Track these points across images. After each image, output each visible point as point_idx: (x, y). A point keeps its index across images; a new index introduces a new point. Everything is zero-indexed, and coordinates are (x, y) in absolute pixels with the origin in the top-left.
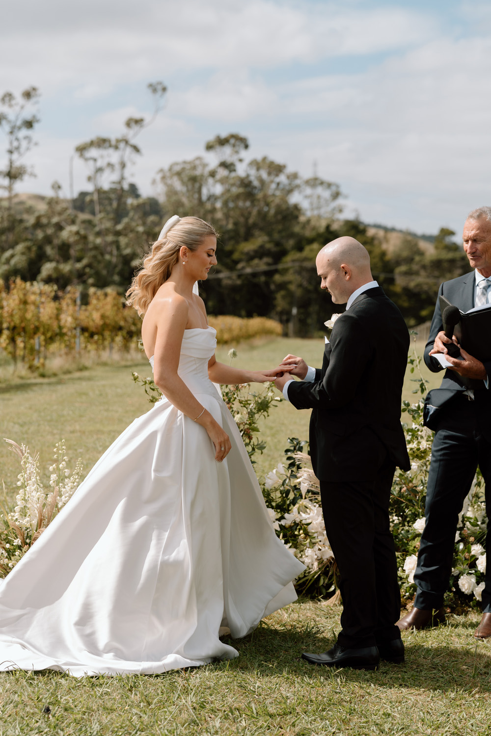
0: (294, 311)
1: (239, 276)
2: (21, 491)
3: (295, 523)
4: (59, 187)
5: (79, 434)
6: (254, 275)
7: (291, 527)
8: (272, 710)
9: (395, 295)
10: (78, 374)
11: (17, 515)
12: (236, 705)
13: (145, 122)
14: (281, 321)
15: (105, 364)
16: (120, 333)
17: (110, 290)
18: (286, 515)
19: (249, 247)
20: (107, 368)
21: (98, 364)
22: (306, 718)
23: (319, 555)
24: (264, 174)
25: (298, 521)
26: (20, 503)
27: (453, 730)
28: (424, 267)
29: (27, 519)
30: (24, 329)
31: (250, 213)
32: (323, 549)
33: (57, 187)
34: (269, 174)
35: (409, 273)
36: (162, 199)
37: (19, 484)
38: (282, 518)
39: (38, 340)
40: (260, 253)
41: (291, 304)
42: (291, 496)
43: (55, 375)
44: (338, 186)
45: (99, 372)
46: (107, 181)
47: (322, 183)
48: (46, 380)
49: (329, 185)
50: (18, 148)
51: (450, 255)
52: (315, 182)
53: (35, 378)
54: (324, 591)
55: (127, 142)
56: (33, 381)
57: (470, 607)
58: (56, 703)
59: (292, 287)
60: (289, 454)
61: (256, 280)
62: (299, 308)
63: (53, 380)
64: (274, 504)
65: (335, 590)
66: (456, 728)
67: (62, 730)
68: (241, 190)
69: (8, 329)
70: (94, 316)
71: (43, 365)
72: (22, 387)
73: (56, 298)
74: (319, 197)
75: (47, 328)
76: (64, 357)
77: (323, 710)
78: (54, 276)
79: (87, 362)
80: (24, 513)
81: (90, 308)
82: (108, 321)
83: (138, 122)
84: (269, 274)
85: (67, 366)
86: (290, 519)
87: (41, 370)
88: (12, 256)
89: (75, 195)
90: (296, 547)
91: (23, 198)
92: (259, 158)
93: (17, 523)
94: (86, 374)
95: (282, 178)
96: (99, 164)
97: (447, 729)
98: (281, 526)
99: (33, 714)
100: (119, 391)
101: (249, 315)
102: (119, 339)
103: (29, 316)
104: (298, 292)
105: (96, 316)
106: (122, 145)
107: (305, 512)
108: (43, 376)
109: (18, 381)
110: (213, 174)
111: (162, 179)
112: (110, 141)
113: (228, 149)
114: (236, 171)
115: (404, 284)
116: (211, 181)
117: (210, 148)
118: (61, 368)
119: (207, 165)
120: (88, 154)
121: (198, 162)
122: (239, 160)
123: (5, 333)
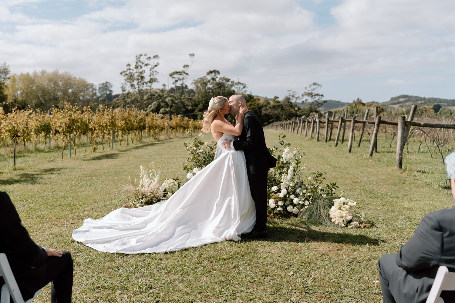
4: (165, 86)
5: (167, 159)
8: (225, 257)
9: (262, 116)
10: (169, 140)
11: (140, 188)
12: (212, 256)
13: (189, 66)
15: (177, 137)
16: (182, 128)
17: (179, 116)
20: (178, 138)
21: (175, 137)
24: (224, 81)
26: (141, 183)
28: (270, 108)
29: (143, 189)
30: (152, 127)
31: (220, 93)
33: (164, 85)
34: (226, 81)
35: (266, 110)
36: (194, 90)
39: (157, 130)
43: (162, 141)
44: (245, 85)
45: (176, 139)
46: (179, 84)
47: (241, 84)
48: (159, 142)
49: (243, 84)
50: (153, 74)
51: (278, 104)
52: (239, 84)
55: (184, 72)
56: (156, 142)
57: (291, 215)
63: (162, 142)
66: (289, 263)
68: (217, 87)
69: (148, 127)
70: (173, 123)
71: (159, 137)
72: (152, 144)
73: (162, 118)
74: (240, 88)
75: (159, 127)
76: (165, 135)
78: (164, 112)
79: (172, 137)
81: (172, 121)
82: (178, 124)
83: (187, 66)
87: (158, 139)
88: (151, 106)
89: (169, 89)
91: (155, 90)
92: (222, 77)
94: (171, 140)
95: (230, 83)
96: (176, 79)
97: (286, 263)
100: (181, 145)
102: (182, 130)
103: (154, 123)
105: (174, 123)
106: (183, 73)
108: (159, 141)
109: (150, 143)
110: (209, 81)
111: (195, 83)
112: (179, 72)
113: (213, 74)
114: (216, 81)
115: (265, 113)
116: (209, 84)
117: (208, 74)
118: (164, 138)
119: (208, 79)
120: (173, 76)
121: (205, 78)
122: (217, 77)
123: (147, 129)
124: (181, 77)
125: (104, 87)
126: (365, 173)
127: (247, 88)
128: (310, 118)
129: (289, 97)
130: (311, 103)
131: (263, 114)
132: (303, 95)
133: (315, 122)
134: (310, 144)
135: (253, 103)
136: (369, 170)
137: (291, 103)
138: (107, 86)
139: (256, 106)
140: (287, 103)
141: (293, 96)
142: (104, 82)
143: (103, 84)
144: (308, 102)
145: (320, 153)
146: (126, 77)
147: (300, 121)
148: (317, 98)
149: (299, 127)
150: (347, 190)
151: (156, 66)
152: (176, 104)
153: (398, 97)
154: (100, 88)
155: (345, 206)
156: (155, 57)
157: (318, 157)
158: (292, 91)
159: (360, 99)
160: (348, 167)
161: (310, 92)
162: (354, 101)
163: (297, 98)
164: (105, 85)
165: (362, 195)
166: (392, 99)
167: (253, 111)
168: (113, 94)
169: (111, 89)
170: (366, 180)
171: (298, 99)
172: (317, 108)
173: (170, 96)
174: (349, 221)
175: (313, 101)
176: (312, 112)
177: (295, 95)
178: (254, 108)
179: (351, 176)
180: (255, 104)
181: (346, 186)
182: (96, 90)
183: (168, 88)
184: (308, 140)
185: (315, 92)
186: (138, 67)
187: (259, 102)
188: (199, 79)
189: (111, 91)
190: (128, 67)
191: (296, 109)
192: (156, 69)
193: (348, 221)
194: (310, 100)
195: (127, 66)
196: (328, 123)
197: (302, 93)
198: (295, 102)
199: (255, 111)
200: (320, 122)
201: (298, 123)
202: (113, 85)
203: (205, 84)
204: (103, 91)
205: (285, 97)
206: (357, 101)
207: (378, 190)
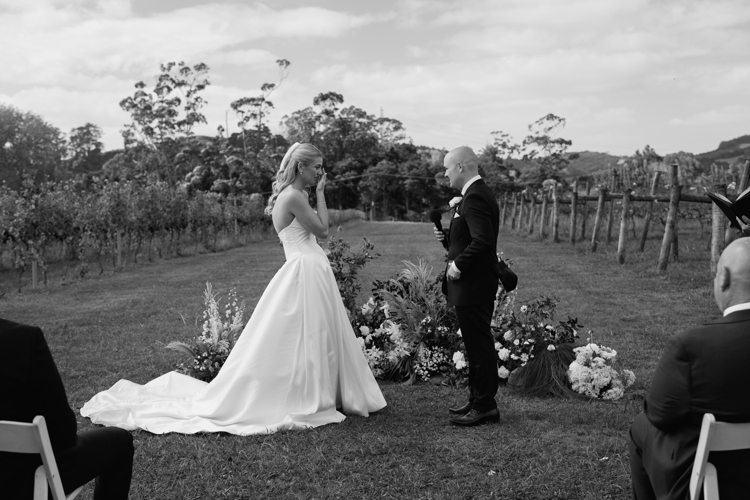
0: (373, 204)
1: (337, 183)
2: (206, 322)
3: (382, 334)
4: (223, 130)
6: (346, 182)
7: (379, 337)
8: (373, 452)
9: (437, 191)
10: (237, 249)
11: (204, 337)
13: (275, 86)
14: (365, 211)
15: (254, 242)
18: (376, 330)
19: (342, 164)
20: (255, 245)
21: (250, 242)
22: (396, 456)
23: (398, 354)
24: (352, 117)
25: (383, 333)
26: (206, 330)
27: (488, 458)
29: (211, 339)
30: (201, 222)
31: (342, 143)
32: (400, 350)
33: (221, 129)
34: (356, 117)
36: (285, 136)
37: (204, 317)
38: (374, 332)
39: (210, 229)
40: (350, 168)
41: (371, 199)
42: (380, 318)
43: (222, 250)
44: (400, 123)
45: (250, 247)
46: (251, 125)
47: (389, 121)
48: (217, 254)
49: (395, 121)
50: (193, 105)
52: (382, 120)
53: (209, 253)
54: (402, 376)
55: (263, 100)
58: (236, 454)
59: (371, 189)
60: (375, 292)
61: (348, 185)
62: (375, 202)
63: (221, 253)
64: (368, 323)
65: (409, 375)
66: (490, 457)
67: (241, 471)
68: (336, 128)
69: (191, 222)
70: (245, 212)
71: (214, 244)
73: (220, 202)
74: (387, 130)
75: (216, 221)
76: (227, 238)
77: (406, 450)
78: (222, 188)
79: (243, 242)
80: (208, 335)
82: (254, 215)
83: (270, 86)
84: (356, 181)
85: (229, 244)
86: (378, 332)
87: (213, 248)
88: (192, 176)
89: (230, 136)
90: (383, 350)
92: (349, 107)
93: (204, 342)
94: (242, 249)
95: (365, 120)
96: (247, 115)
98: (373, 337)
99: (221, 462)
101: (344, 208)
103: (204, 213)
104: (375, 192)
106: (261, 102)
107: (388, 327)
108: (214, 251)
110: (319, 118)
111: (287, 123)
112: (253, 100)
113: (328, 102)
114: (334, 116)
115: (442, 184)
116: (317, 123)
117: (316, 102)
118: (226, 246)
119: (314, 113)
120: (239, 109)
121: (308, 111)
122: (336, 109)
123: (190, 225)
124: (256, 110)
125: (82, 135)
126: (648, 303)
127: (404, 129)
128: (538, 193)
129: (495, 146)
130: (543, 160)
131: (438, 187)
132: (524, 142)
133: (549, 202)
134: (538, 249)
135: (415, 163)
136: (657, 296)
137: (500, 161)
138: (88, 133)
139: (423, 169)
140: (490, 162)
141: (504, 146)
142: (83, 125)
143: (81, 129)
144: (537, 156)
145: (559, 267)
146: (133, 111)
147: (519, 199)
148: (556, 149)
149: (517, 213)
150: (608, 335)
151: (201, 87)
152: (247, 169)
153: (735, 140)
154: (72, 138)
155: (597, 359)
156: (201, 67)
157: (555, 274)
158: (503, 134)
159: (650, 149)
160: (614, 293)
161: (541, 135)
162: (637, 152)
163: (513, 148)
164: (85, 131)
165: (636, 343)
166: (724, 145)
167: (415, 181)
168: (104, 150)
169: (99, 140)
170: (649, 315)
171: (515, 151)
172: (556, 170)
173: (234, 153)
174: (605, 387)
175: (548, 154)
176: (546, 179)
177: (508, 144)
178: (419, 175)
179: (619, 309)
180: (419, 164)
181: (606, 328)
182: (64, 142)
183: (228, 134)
184: (536, 241)
185: (553, 136)
186: (162, 89)
187: (428, 160)
188: (297, 113)
189: (98, 145)
190: (139, 89)
191: (512, 173)
192: (199, 93)
193: (602, 387)
194: (542, 152)
195: (136, 86)
196: (576, 203)
197: (524, 137)
198: (509, 158)
199: (420, 180)
200: (560, 201)
201: (513, 204)
202: (104, 132)
203: (311, 124)
204: (79, 145)
205: (485, 148)
206: (644, 153)
207: (670, 333)
